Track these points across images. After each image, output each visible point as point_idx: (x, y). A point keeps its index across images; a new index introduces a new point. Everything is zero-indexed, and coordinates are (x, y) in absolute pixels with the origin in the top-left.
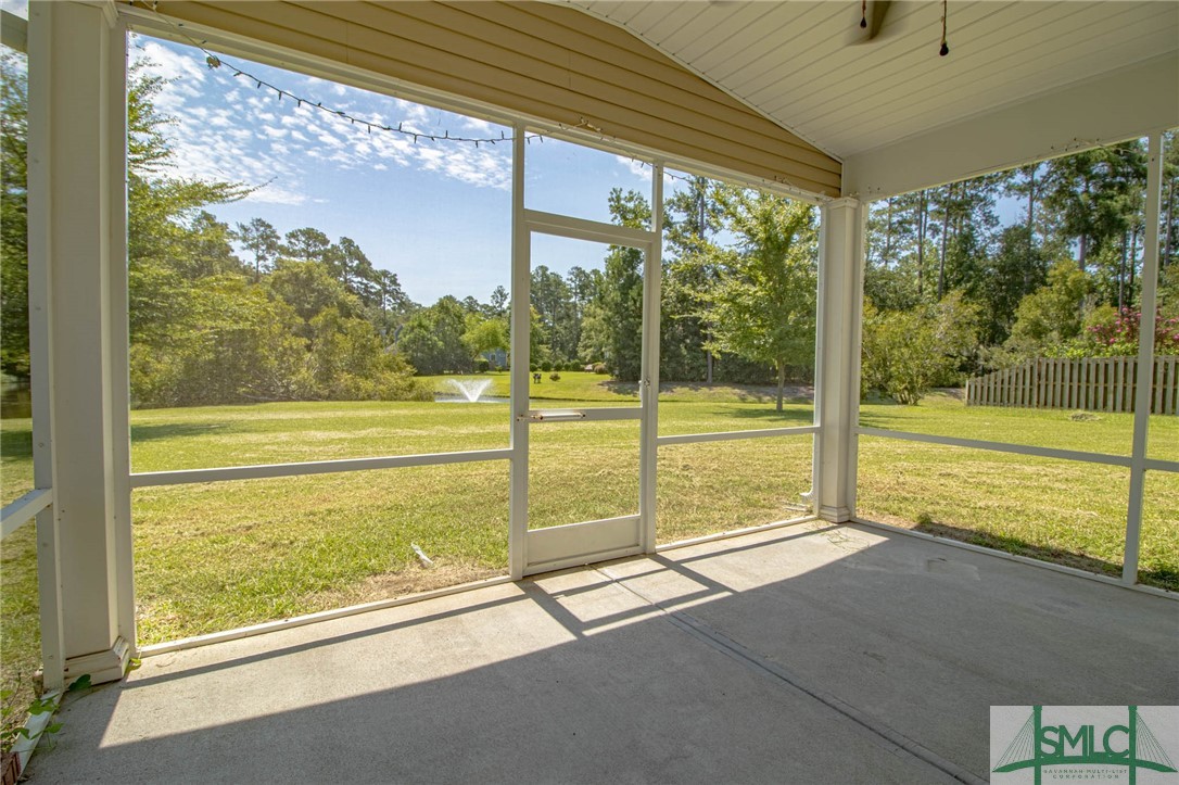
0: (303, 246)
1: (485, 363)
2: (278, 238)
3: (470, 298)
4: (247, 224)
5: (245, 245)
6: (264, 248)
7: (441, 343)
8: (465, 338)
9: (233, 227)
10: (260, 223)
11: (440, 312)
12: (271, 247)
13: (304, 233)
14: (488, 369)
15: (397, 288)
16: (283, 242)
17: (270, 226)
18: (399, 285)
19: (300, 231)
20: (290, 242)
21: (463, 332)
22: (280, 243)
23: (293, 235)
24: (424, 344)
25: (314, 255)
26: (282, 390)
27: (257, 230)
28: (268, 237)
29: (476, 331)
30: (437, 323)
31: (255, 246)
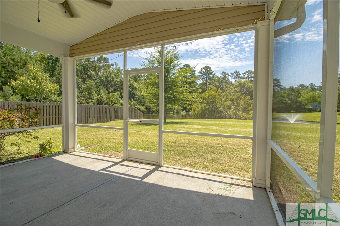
0: (247, 76)
1: (311, 108)
2: (241, 75)
3: (311, 84)
4: (233, 72)
5: (232, 78)
6: (237, 78)
7: (289, 102)
8: (300, 99)
9: (230, 74)
10: (236, 71)
11: (290, 91)
12: (239, 77)
13: (247, 72)
14: (312, 111)
15: (279, 84)
16: (242, 75)
17: (238, 72)
18: (280, 83)
19: (246, 71)
20: (244, 75)
21: (299, 97)
22: (241, 76)
23: (244, 73)
24: (282, 102)
25: (250, 78)
26: (224, 116)
27: (235, 74)
28: (238, 75)
29: (305, 96)
30: (288, 95)
31: (234, 78)
